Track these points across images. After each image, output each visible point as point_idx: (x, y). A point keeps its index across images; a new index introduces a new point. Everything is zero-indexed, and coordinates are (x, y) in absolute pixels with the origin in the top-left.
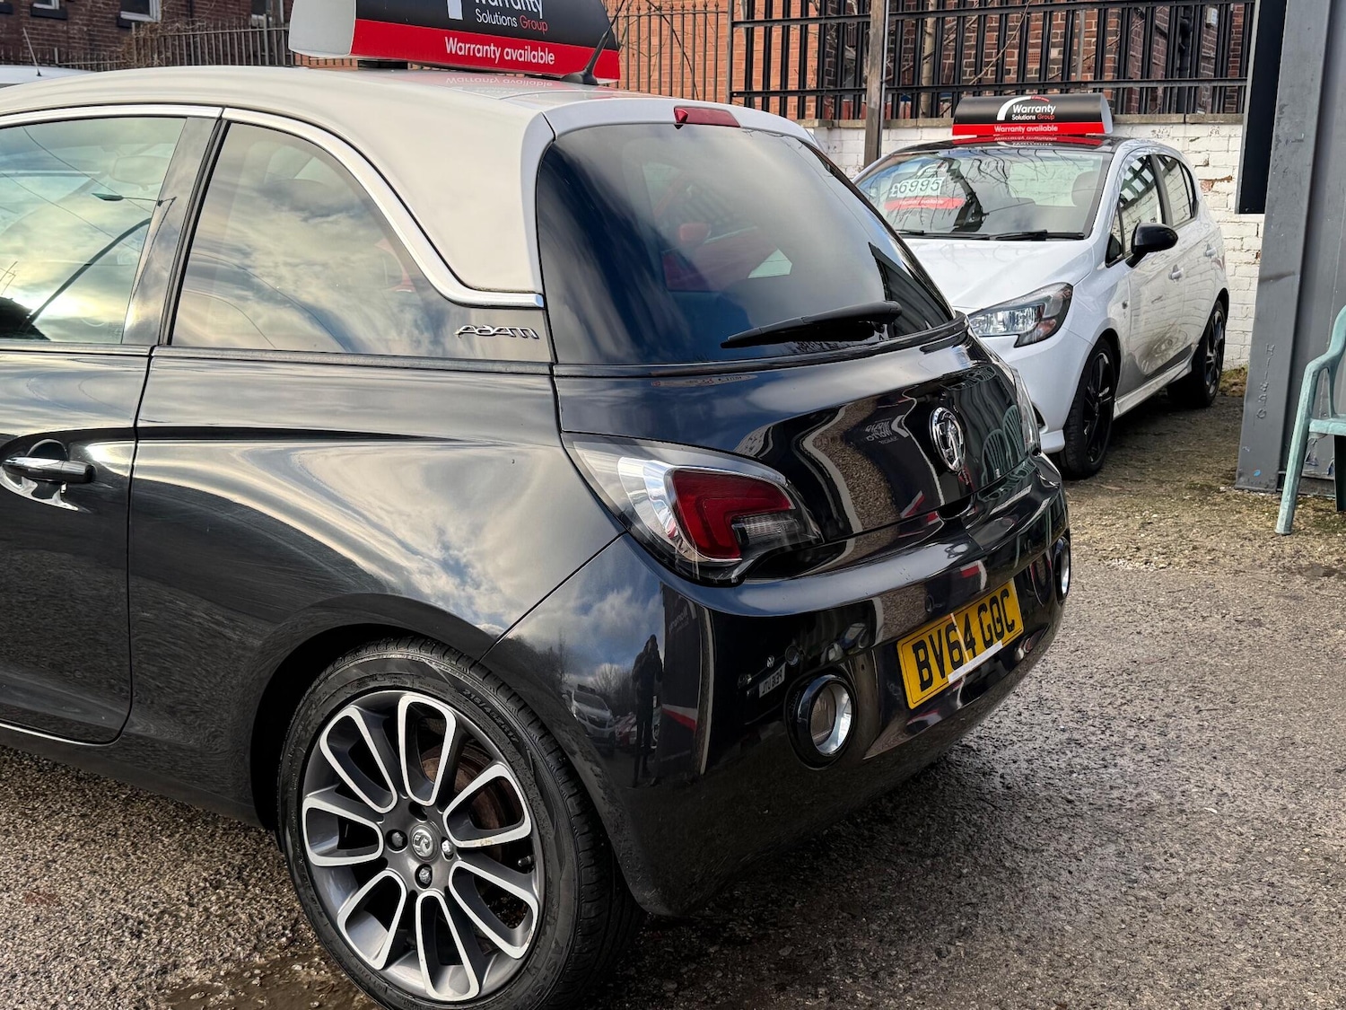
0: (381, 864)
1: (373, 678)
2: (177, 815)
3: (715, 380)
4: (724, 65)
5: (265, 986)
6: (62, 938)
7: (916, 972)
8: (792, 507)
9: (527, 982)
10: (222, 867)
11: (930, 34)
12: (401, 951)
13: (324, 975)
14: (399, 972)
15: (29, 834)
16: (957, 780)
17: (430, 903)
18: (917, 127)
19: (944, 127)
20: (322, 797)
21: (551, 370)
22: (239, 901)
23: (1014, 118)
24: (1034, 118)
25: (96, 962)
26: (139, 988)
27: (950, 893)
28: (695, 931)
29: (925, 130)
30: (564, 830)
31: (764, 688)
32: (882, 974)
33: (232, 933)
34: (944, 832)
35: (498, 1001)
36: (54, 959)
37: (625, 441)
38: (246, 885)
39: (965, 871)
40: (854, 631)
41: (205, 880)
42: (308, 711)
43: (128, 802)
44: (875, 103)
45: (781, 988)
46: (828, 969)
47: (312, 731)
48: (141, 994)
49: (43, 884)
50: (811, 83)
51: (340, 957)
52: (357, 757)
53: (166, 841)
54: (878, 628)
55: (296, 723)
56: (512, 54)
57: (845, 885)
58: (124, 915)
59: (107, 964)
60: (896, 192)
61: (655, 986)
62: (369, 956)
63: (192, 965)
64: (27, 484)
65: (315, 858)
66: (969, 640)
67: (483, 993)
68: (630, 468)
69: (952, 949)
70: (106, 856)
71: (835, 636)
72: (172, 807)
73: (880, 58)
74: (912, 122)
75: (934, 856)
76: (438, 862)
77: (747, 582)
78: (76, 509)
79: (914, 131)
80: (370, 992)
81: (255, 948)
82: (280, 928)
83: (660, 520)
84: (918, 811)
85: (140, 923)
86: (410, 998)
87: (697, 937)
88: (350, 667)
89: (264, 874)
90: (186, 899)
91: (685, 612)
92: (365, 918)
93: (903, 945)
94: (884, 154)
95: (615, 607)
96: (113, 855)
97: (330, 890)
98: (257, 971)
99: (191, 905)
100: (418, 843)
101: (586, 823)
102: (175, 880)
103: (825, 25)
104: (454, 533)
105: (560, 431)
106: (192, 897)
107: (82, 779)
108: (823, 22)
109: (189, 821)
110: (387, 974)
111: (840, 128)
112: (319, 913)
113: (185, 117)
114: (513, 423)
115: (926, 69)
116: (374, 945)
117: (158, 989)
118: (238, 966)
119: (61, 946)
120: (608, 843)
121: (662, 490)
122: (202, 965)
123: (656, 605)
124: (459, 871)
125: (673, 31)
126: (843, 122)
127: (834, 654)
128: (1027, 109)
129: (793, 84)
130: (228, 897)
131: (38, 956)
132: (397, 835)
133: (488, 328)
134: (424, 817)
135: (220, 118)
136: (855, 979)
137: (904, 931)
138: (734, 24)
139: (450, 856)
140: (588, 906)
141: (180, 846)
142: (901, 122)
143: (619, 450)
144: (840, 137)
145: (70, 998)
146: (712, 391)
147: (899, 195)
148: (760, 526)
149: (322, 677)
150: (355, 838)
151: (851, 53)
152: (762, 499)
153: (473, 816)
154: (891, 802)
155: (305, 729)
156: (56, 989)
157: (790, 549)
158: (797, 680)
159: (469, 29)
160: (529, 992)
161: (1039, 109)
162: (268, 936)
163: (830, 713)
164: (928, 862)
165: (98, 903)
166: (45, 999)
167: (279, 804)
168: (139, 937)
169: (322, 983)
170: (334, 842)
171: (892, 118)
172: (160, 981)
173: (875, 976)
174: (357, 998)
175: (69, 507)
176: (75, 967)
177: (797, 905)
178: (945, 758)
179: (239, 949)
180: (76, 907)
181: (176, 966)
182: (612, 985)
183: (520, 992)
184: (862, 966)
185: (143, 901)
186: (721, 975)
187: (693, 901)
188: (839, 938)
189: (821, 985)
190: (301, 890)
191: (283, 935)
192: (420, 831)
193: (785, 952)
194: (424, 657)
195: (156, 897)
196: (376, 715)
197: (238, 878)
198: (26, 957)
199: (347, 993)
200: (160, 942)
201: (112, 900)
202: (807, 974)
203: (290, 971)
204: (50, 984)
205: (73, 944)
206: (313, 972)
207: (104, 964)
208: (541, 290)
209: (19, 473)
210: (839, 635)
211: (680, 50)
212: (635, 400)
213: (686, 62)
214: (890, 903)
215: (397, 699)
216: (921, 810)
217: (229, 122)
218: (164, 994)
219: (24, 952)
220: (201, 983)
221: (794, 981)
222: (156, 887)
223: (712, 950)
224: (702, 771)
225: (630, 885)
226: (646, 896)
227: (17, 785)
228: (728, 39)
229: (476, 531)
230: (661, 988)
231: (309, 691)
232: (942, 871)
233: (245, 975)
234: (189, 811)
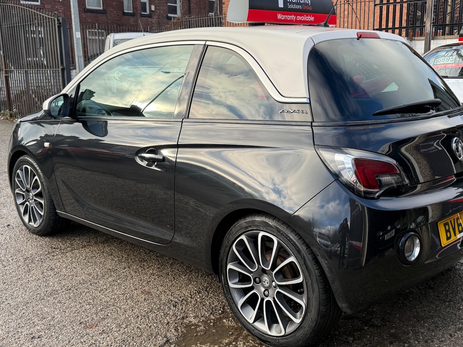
0: (252, 288)
1: (250, 226)
2: (187, 269)
3: (370, 127)
4: (371, 20)
5: (215, 326)
6: (152, 306)
7: (442, 341)
8: (398, 172)
9: (301, 332)
10: (201, 287)
11: (450, 5)
12: (259, 317)
13: (233, 324)
14: (258, 325)
15: (142, 273)
16: (459, 275)
17: (268, 302)
18: (445, 39)
19: (455, 38)
20: (233, 265)
21: (312, 124)
22: (206, 298)
25: (163, 314)
26: (176, 323)
27: (456, 315)
28: (359, 321)
29: (447, 40)
30: (314, 281)
31: (387, 237)
32: (429, 341)
33: (204, 308)
34: (454, 294)
35: (291, 337)
36: (150, 312)
37: (338, 148)
38: (208, 293)
39: (461, 307)
40: (420, 219)
41: (196, 290)
42: (229, 236)
43: (172, 264)
44: (428, 31)
45: (391, 343)
46: (409, 338)
47: (230, 242)
48: (176, 325)
49: (147, 288)
50: (404, 24)
51: (239, 318)
52: (245, 252)
53: (183, 277)
54: (429, 218)
55: (226, 240)
56: (299, 18)
57: (415, 310)
58: (171, 300)
59: (166, 315)
60: (437, 62)
61: (345, 338)
62: (248, 318)
63: (192, 317)
64: (145, 162)
65: (231, 285)
67: (286, 334)
68: (339, 157)
69: (456, 334)
70: (166, 281)
71: (413, 220)
72: (185, 267)
73: (430, 15)
74: (443, 37)
75: (449, 302)
76: (271, 289)
77: (381, 198)
78: (160, 170)
79: (443, 40)
80: (248, 330)
81: (211, 313)
82: (219, 307)
83: (350, 176)
84: (443, 286)
85: (176, 303)
86: (261, 333)
87: (360, 323)
88: (243, 222)
89: (214, 290)
90: (190, 296)
91: (358, 209)
92: (247, 306)
93: (437, 331)
94: (432, 49)
95: (332, 206)
96: (167, 281)
97: (236, 296)
98: (212, 321)
99: (191, 298)
100: (264, 282)
101: (322, 279)
102: (186, 290)
103: (410, 4)
104: (278, 179)
105: (314, 145)
106: (192, 296)
107: (158, 257)
108: (409, 3)
109: (190, 271)
110: (254, 325)
111: (415, 40)
112: (232, 303)
113: (194, 45)
114: (298, 142)
115: (448, 18)
116: (250, 315)
117: (182, 324)
118: (206, 319)
119: (152, 308)
120: (330, 286)
121: (351, 166)
122: (195, 317)
123: (347, 206)
124: (278, 292)
125: (353, 9)
126: (416, 38)
127: (413, 226)
129: (397, 25)
130: (203, 296)
131: (145, 311)
132: (257, 279)
133: (290, 110)
134: (266, 274)
135: (205, 45)
136: (419, 342)
137: (438, 327)
138: (375, 5)
139: (275, 287)
140: (323, 307)
141: (188, 279)
142: (438, 37)
143: (335, 151)
144: (415, 43)
145: (155, 325)
146: (369, 130)
148: (386, 179)
149: (234, 225)
150: (244, 279)
151: (419, 14)
152: (387, 169)
153: (282, 274)
154: (433, 282)
155: (228, 242)
156: (151, 321)
157: (396, 187)
158: (401, 233)
159: (286, 10)
160: (302, 335)
162: (215, 310)
163: (412, 246)
164: (447, 303)
165: (163, 296)
166: (147, 324)
167: (220, 267)
168: (176, 307)
169: (233, 326)
170: (237, 280)
171: (435, 36)
172: (182, 321)
173: (426, 342)
174: (244, 332)
175: (158, 169)
176: (156, 315)
177: (397, 315)
178: (454, 267)
179: (206, 313)
180: (157, 296)
181: (187, 317)
182: (330, 336)
183: (298, 335)
184: (421, 338)
185: (177, 296)
186: (369, 337)
187: (359, 310)
188: (413, 327)
189: (406, 343)
190: (227, 295)
191: (220, 310)
192: (265, 278)
193: (393, 331)
194: (267, 220)
195: (181, 295)
196: (251, 239)
197: (206, 291)
198: (142, 311)
199: (241, 330)
200: (182, 309)
201: (167, 295)
202: (401, 339)
203: (222, 322)
204: (149, 320)
205: (156, 308)
206: (230, 323)
207: (165, 315)
208: (308, 97)
209: (143, 158)
210: (414, 220)
211: (355, 15)
212: (342, 134)
213: (357, 19)
214: (432, 317)
215: (258, 234)
216: (445, 286)
217: (208, 46)
218: (183, 326)
219: (141, 309)
220: (195, 323)
221: (396, 341)
222: (181, 291)
223: (366, 328)
224: (363, 265)
225: (337, 301)
226: (343, 305)
227: (139, 257)
228: (373, 11)
229: (284, 179)
230: (347, 339)
231: (230, 230)
232: (453, 307)
233: (208, 322)
234: (190, 268)
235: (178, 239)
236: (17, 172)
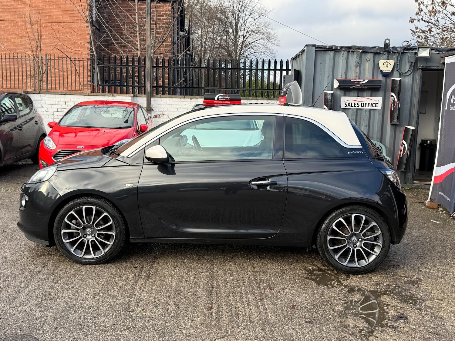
0: (346, 245)
9: (378, 258)
20: (332, 236)
21: (368, 158)
23: (219, 99)
24: (224, 99)
44: (149, 90)
62: (343, 263)
65: (330, 248)
76: (358, 243)
78: (274, 190)
88: (340, 211)
92: (342, 257)
105: (376, 168)
111: (137, 96)
128: (222, 97)
133: (354, 152)
135: (284, 116)
139: (361, 241)
144: (137, 99)
161: (226, 97)
175: (271, 190)
192: (354, 238)
196: (347, 219)
215: (351, 215)
236: (70, 213)
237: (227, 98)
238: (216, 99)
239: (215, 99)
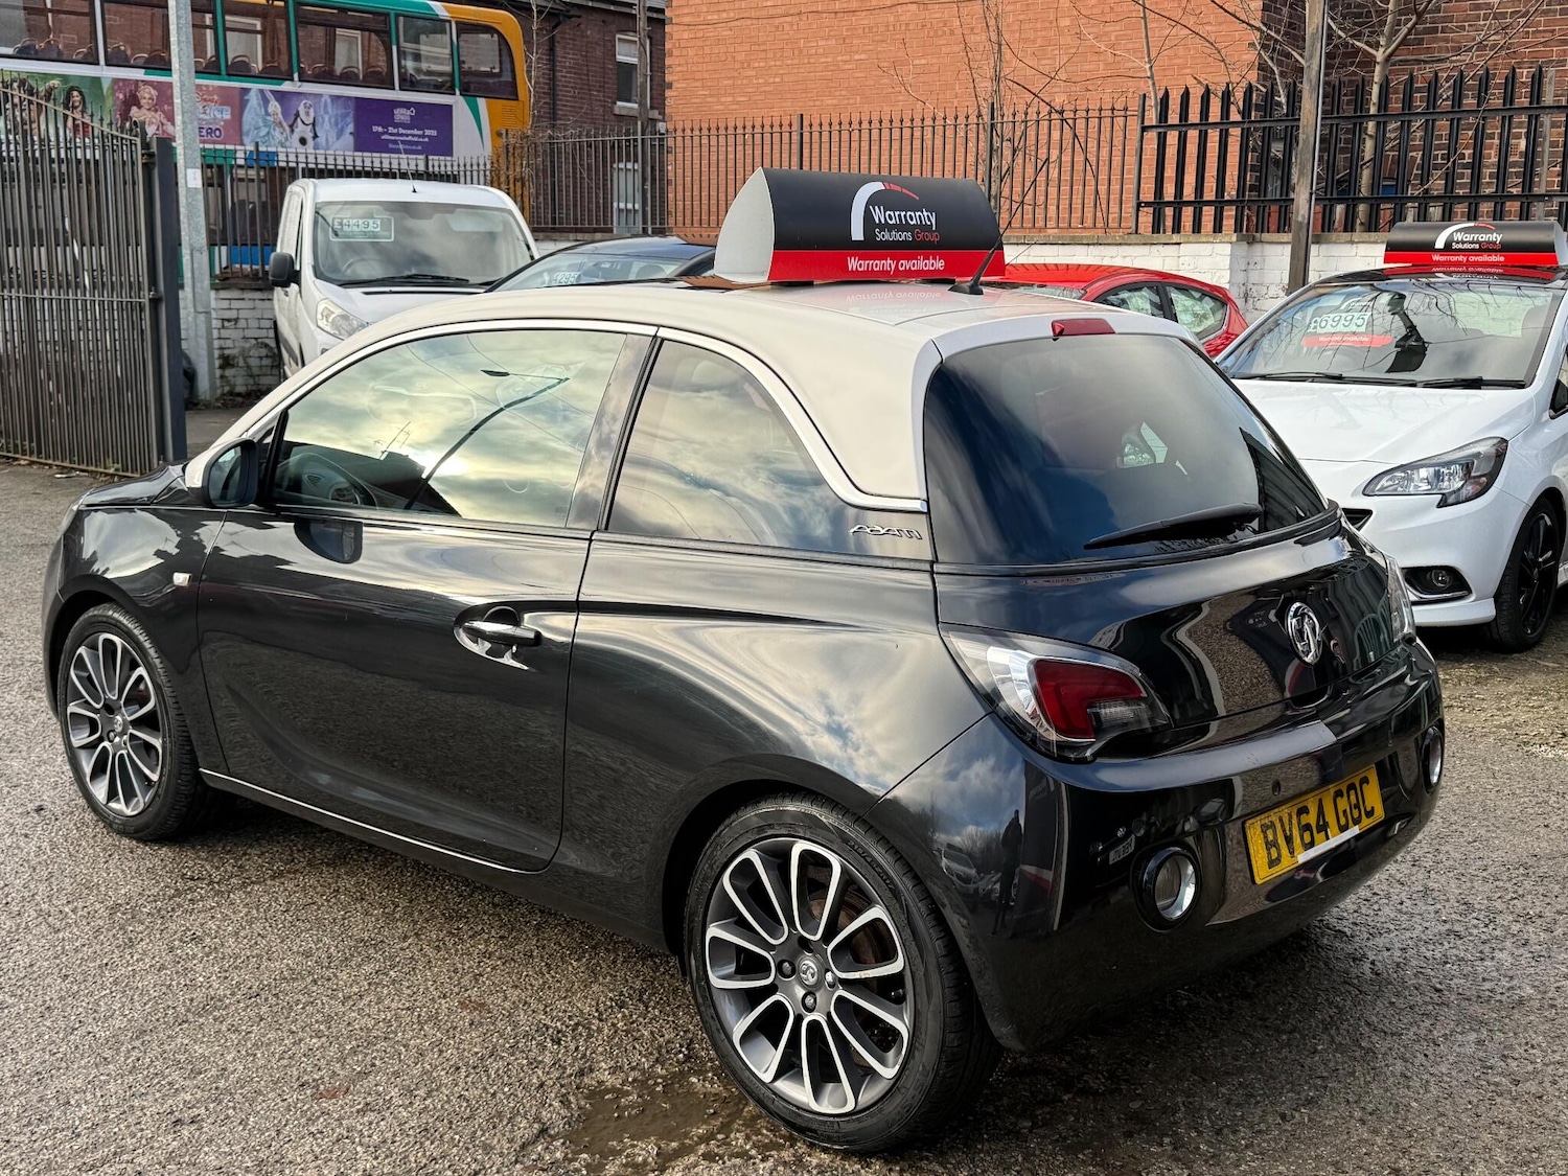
0: (771, 989)
1: (771, 826)
2: (582, 942)
3: (1083, 580)
4: (1130, 176)
5: (667, 1093)
6: (495, 1040)
7: (1260, 1131)
8: (1144, 694)
9: (898, 1100)
10: (625, 990)
11: (1370, 136)
12: (788, 1067)
13: (717, 1088)
14: (785, 1086)
15: (457, 950)
16: (1326, 964)
17: (814, 1027)
18: (1352, 242)
20: (724, 927)
21: (932, 567)
22: (641, 1019)
23: (1455, 246)
24: (1477, 246)
25: (525, 1062)
26: (562, 1086)
27: (1302, 1066)
28: (1051, 1080)
29: (1361, 246)
30: (932, 968)
31: (1113, 857)
32: (1225, 1131)
33: (637, 1046)
34: (1305, 1012)
35: (871, 1116)
36: (490, 1057)
37: (996, 632)
38: (647, 1007)
39: (1320, 1048)
40: (1213, 806)
41: (611, 999)
42: (714, 851)
43: (538, 928)
44: (1303, 216)
45: (1129, 1135)
46: (1175, 1123)
47: (717, 869)
48: (564, 1091)
49: (474, 993)
50: (1231, 192)
51: (733, 1071)
52: (754, 894)
53: (575, 964)
54: (1236, 803)
55: (704, 861)
56: (905, 265)
57: (1199, 1051)
58: (545, 1025)
59: (534, 1064)
60: (1315, 328)
61: (1011, 1124)
62: (759, 1070)
63: (605, 1070)
64: (483, 644)
65: (716, 982)
66: (1321, 823)
67: (858, 1108)
68: (997, 655)
69: (1297, 1115)
70: (525, 973)
71: (1191, 811)
72: (577, 935)
73: (1310, 168)
74: (1346, 236)
75: (1291, 1032)
76: (822, 990)
77: (1098, 760)
78: (526, 668)
79: (1349, 246)
80: (760, 1102)
81: (657, 1060)
82: (678, 1045)
83: (1021, 698)
84: (1281, 990)
85: (558, 1032)
86: (794, 1109)
87: (1053, 1085)
88: (751, 815)
89: (661, 999)
90: (596, 1014)
91: (1044, 783)
92: (758, 1036)
93: (1249, 1107)
94: (1313, 278)
95: (980, 774)
96: (530, 973)
97: (728, 1009)
98: (660, 1080)
99: (601, 1020)
100: (805, 973)
101: (951, 964)
102: (586, 998)
103: (1249, 129)
104: (838, 696)
105: (938, 622)
106: (601, 1014)
107: (498, 905)
108: (1246, 126)
109: (594, 948)
110: (775, 1087)
111: (1261, 242)
112: (716, 1029)
113: (626, 333)
114: (900, 612)
115: (1366, 174)
116: (764, 1062)
117: (578, 1088)
118: (643, 1073)
119: (494, 1047)
120: (970, 981)
121: (1025, 676)
122: (614, 1070)
123: (1017, 776)
124: (840, 999)
125: (1075, 135)
126: (1266, 236)
127: (1190, 825)
128: (1469, 237)
129: (1209, 194)
130: (631, 1015)
131: (477, 1053)
132: (786, 965)
133: (878, 528)
134: (810, 951)
135: (655, 336)
136: (1200, 1133)
137: (1252, 1096)
138: (1144, 129)
139: (832, 985)
140: (952, 1036)
141: (588, 968)
142: (1334, 236)
143: (991, 641)
144: (1262, 252)
145: (506, 1089)
146: (1077, 590)
147: (1319, 330)
148: (1115, 711)
149: (727, 822)
150: (750, 965)
151: (1277, 149)
152: (1121, 689)
153: (851, 952)
154: (1253, 979)
155: (711, 867)
156: (493, 1081)
157: (1150, 731)
158: (1146, 849)
159: (871, 246)
160: (899, 1108)
161: (1484, 237)
162: (667, 1051)
163: (1176, 882)
164: (1284, 1037)
165: (522, 1013)
166: (485, 1089)
167: (686, 932)
168: (559, 1044)
169: (716, 1094)
170: (731, 968)
171: (1323, 231)
172: (578, 1081)
173: (1219, 1132)
174: (746, 1110)
175: (518, 665)
176: (508, 1064)
177: (1150, 1066)
178: (1316, 941)
179: (644, 1060)
180: (504, 1015)
181: (591, 1070)
182: (971, 1118)
183: (891, 1109)
184: (1208, 1123)
185: (560, 1014)
186: (1072, 1119)
187: (1044, 1042)
188: (1189, 1097)
189: (1167, 1135)
190: (703, 1009)
191: (680, 1052)
192: (806, 962)
193: (1135, 1105)
194: (815, 811)
195: (570, 1012)
196: (772, 859)
197: (639, 1000)
198: (466, 1054)
199: (737, 1104)
200: (577, 1049)
201: (534, 1012)
202: (1155, 1126)
203: (688, 1082)
204: (489, 1077)
205: (504, 1046)
206: (708, 1085)
207: (531, 1063)
208: (925, 497)
209: (476, 635)
210: (1195, 808)
211: (1082, 158)
212: (1003, 598)
213: (1088, 168)
214: (1240, 1071)
215: (790, 847)
216: (1284, 990)
217: (663, 340)
218: (582, 1093)
219: (464, 1050)
220: (613, 1086)
221: (1142, 1130)
222: (570, 1002)
223: (1066, 1098)
224: (1055, 928)
225: (989, 1020)
226: (1002, 1030)
227: (442, 907)
228: (1137, 145)
229: (856, 699)
230: (1016, 1125)
231: (715, 834)
232: (1297, 1046)
233: (650, 1082)
234: (593, 939)
235: (572, 858)
236: (78, 652)
237: (1488, 242)
238: (1440, 244)
239: (1437, 247)
